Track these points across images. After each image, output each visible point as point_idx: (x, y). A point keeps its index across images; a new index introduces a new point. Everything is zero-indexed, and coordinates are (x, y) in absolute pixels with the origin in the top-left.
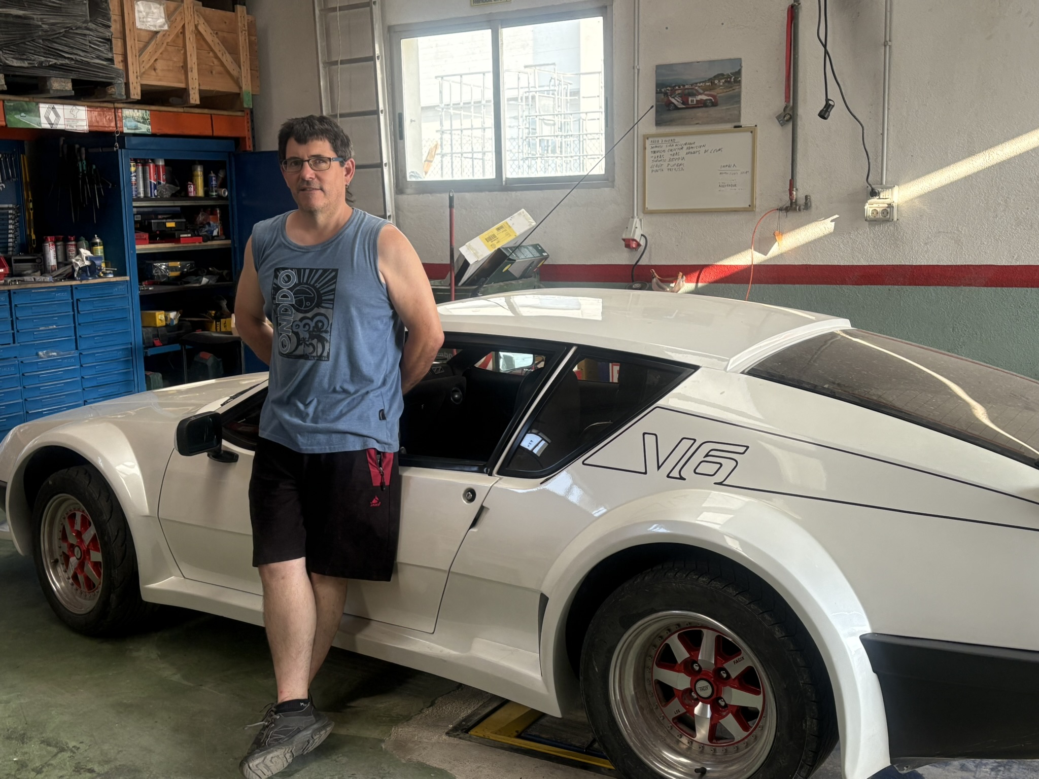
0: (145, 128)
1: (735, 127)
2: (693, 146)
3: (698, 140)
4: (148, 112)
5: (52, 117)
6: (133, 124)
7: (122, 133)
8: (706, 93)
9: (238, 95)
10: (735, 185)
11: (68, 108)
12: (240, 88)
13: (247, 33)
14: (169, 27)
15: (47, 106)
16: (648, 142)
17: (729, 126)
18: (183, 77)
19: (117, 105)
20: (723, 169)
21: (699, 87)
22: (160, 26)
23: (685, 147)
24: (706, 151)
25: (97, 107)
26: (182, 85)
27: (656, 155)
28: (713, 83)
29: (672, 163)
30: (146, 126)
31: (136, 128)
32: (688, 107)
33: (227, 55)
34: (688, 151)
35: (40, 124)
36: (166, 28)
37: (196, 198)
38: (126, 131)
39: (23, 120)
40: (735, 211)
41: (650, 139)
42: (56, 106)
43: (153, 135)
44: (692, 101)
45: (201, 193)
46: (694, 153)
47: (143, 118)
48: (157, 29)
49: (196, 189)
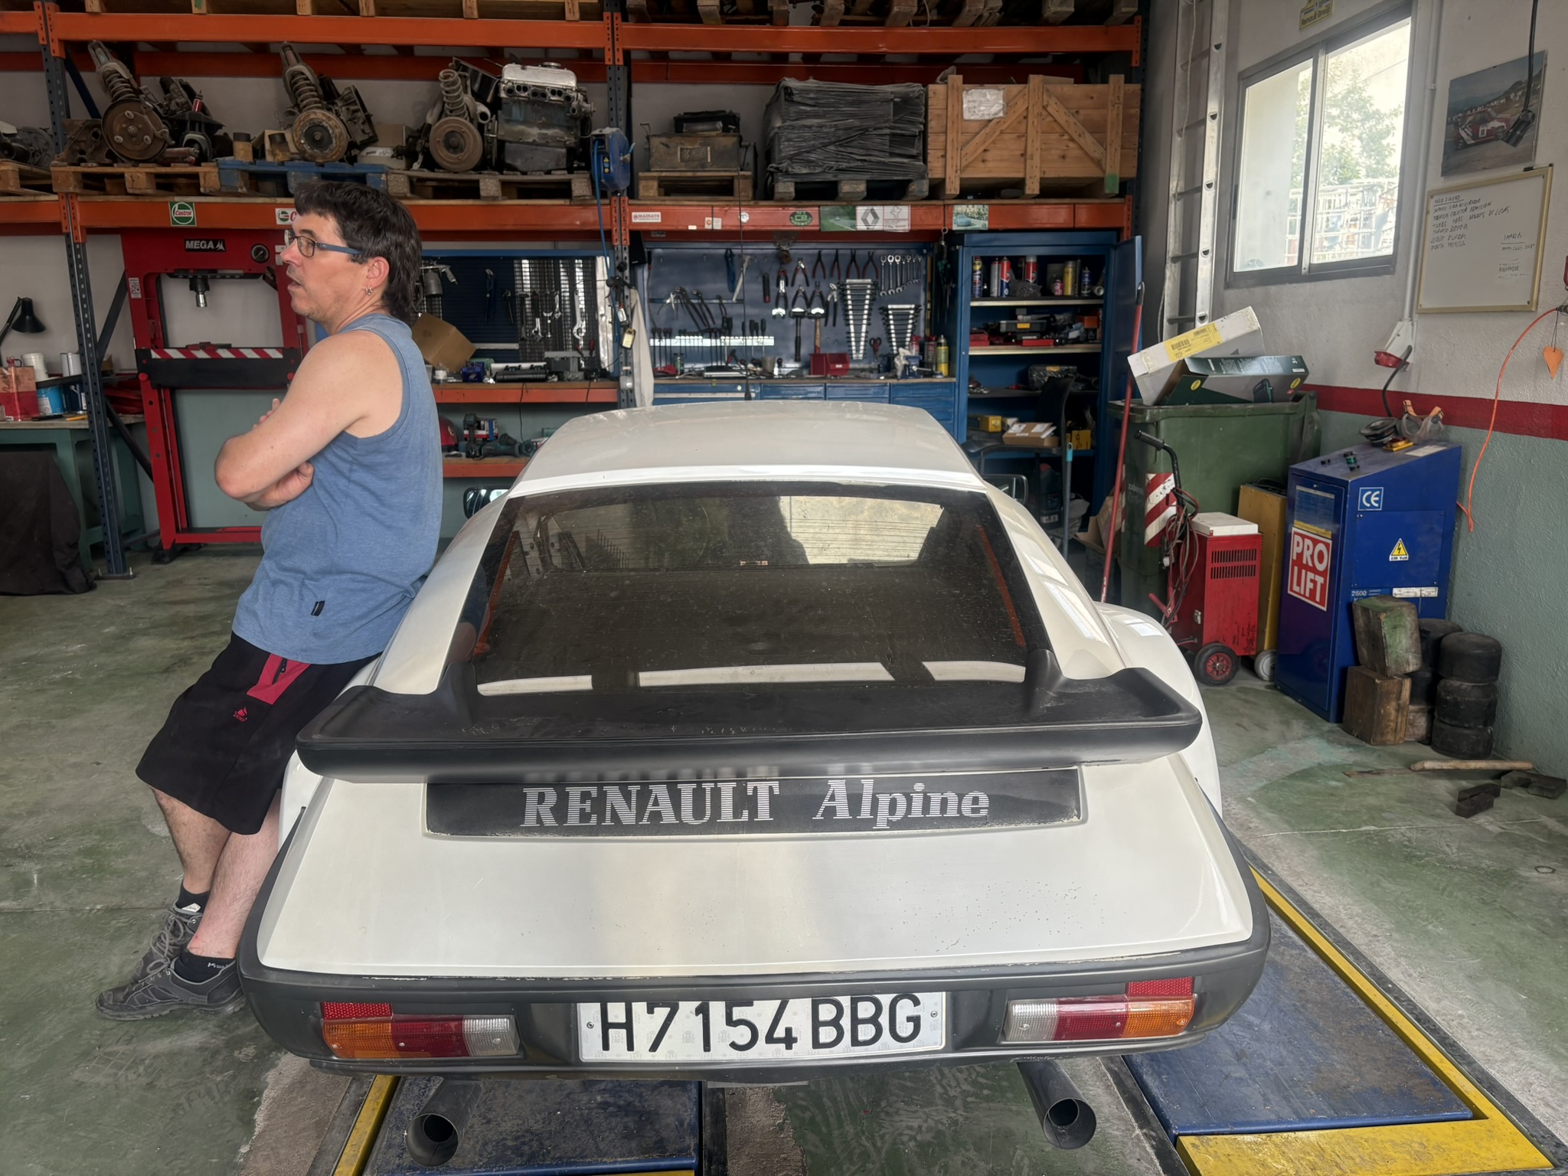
0: (980, 224)
1: (1526, 170)
2: (1477, 205)
3: (1483, 195)
4: (986, 207)
5: (870, 218)
6: (965, 220)
7: (951, 231)
8: (1499, 116)
9: (1102, 180)
10: (1517, 268)
11: (888, 209)
12: (1104, 172)
13: (1121, 107)
14: (1006, 113)
15: (865, 208)
16: (1432, 202)
17: (1519, 169)
18: (1022, 166)
19: (947, 202)
20: (1507, 241)
21: (1492, 107)
22: (996, 114)
23: (1469, 207)
24: (1491, 213)
25: (923, 206)
26: (1020, 175)
27: (1440, 221)
28: (1508, 99)
29: (1454, 234)
30: (982, 222)
31: (969, 224)
32: (1480, 142)
33: (1087, 135)
34: (1472, 213)
35: (854, 226)
36: (1001, 115)
37: (1063, 297)
38: (955, 228)
39: (837, 223)
40: (1511, 311)
41: (1436, 198)
42: (875, 208)
43: (990, 231)
44: (1483, 131)
45: (1069, 291)
46: (1478, 216)
47: (979, 213)
48: (991, 117)
49: (1062, 288)
